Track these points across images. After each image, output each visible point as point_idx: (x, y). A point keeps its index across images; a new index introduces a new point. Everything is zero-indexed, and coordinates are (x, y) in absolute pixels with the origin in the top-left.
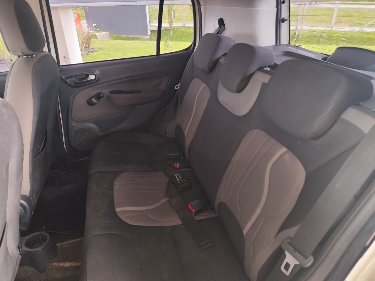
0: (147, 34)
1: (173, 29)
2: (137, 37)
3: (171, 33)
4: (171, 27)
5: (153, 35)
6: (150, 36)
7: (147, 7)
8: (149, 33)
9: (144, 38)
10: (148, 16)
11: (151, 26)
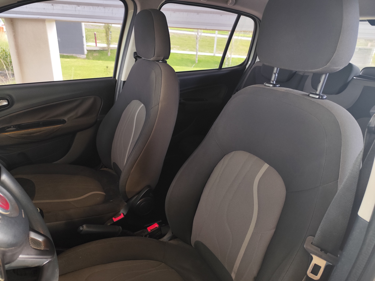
0: (83, 53)
1: (111, 50)
2: (72, 56)
3: (109, 54)
4: (108, 47)
5: (89, 54)
6: (87, 55)
7: (83, 24)
8: (86, 52)
9: (80, 57)
10: (84, 35)
11: (87, 46)
